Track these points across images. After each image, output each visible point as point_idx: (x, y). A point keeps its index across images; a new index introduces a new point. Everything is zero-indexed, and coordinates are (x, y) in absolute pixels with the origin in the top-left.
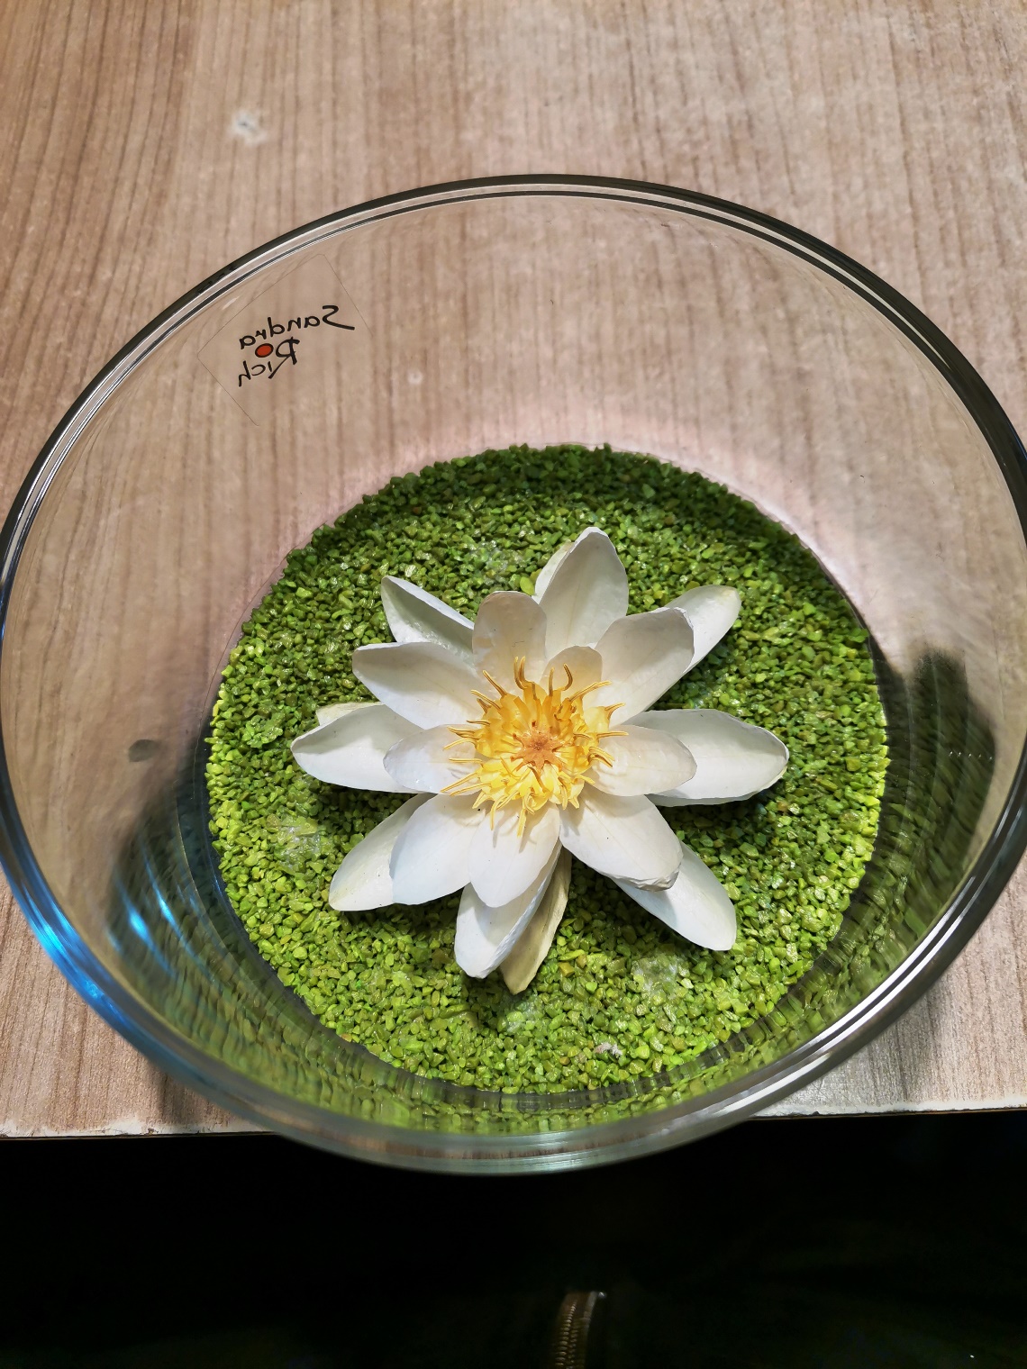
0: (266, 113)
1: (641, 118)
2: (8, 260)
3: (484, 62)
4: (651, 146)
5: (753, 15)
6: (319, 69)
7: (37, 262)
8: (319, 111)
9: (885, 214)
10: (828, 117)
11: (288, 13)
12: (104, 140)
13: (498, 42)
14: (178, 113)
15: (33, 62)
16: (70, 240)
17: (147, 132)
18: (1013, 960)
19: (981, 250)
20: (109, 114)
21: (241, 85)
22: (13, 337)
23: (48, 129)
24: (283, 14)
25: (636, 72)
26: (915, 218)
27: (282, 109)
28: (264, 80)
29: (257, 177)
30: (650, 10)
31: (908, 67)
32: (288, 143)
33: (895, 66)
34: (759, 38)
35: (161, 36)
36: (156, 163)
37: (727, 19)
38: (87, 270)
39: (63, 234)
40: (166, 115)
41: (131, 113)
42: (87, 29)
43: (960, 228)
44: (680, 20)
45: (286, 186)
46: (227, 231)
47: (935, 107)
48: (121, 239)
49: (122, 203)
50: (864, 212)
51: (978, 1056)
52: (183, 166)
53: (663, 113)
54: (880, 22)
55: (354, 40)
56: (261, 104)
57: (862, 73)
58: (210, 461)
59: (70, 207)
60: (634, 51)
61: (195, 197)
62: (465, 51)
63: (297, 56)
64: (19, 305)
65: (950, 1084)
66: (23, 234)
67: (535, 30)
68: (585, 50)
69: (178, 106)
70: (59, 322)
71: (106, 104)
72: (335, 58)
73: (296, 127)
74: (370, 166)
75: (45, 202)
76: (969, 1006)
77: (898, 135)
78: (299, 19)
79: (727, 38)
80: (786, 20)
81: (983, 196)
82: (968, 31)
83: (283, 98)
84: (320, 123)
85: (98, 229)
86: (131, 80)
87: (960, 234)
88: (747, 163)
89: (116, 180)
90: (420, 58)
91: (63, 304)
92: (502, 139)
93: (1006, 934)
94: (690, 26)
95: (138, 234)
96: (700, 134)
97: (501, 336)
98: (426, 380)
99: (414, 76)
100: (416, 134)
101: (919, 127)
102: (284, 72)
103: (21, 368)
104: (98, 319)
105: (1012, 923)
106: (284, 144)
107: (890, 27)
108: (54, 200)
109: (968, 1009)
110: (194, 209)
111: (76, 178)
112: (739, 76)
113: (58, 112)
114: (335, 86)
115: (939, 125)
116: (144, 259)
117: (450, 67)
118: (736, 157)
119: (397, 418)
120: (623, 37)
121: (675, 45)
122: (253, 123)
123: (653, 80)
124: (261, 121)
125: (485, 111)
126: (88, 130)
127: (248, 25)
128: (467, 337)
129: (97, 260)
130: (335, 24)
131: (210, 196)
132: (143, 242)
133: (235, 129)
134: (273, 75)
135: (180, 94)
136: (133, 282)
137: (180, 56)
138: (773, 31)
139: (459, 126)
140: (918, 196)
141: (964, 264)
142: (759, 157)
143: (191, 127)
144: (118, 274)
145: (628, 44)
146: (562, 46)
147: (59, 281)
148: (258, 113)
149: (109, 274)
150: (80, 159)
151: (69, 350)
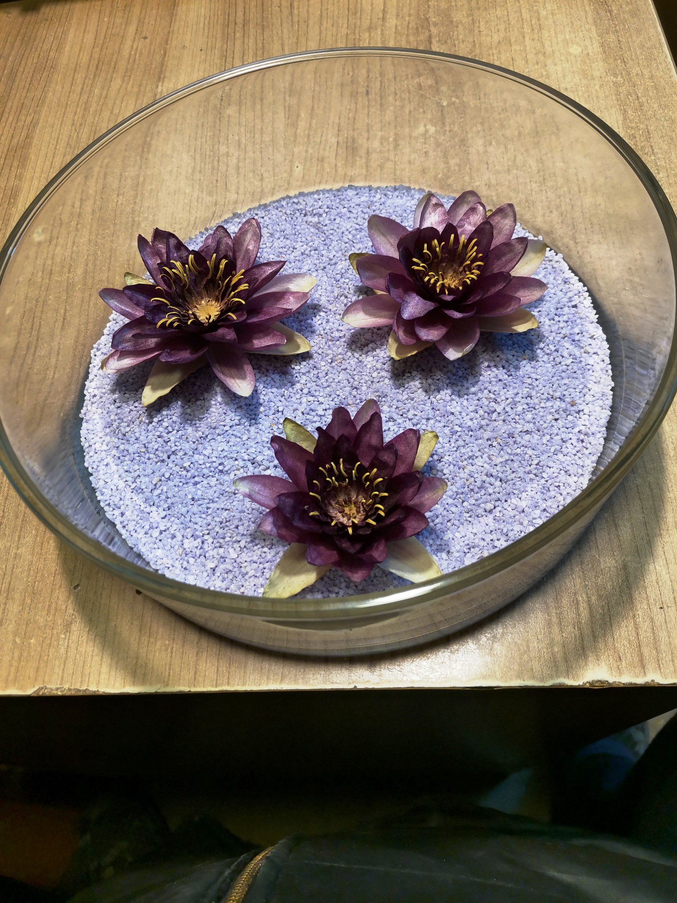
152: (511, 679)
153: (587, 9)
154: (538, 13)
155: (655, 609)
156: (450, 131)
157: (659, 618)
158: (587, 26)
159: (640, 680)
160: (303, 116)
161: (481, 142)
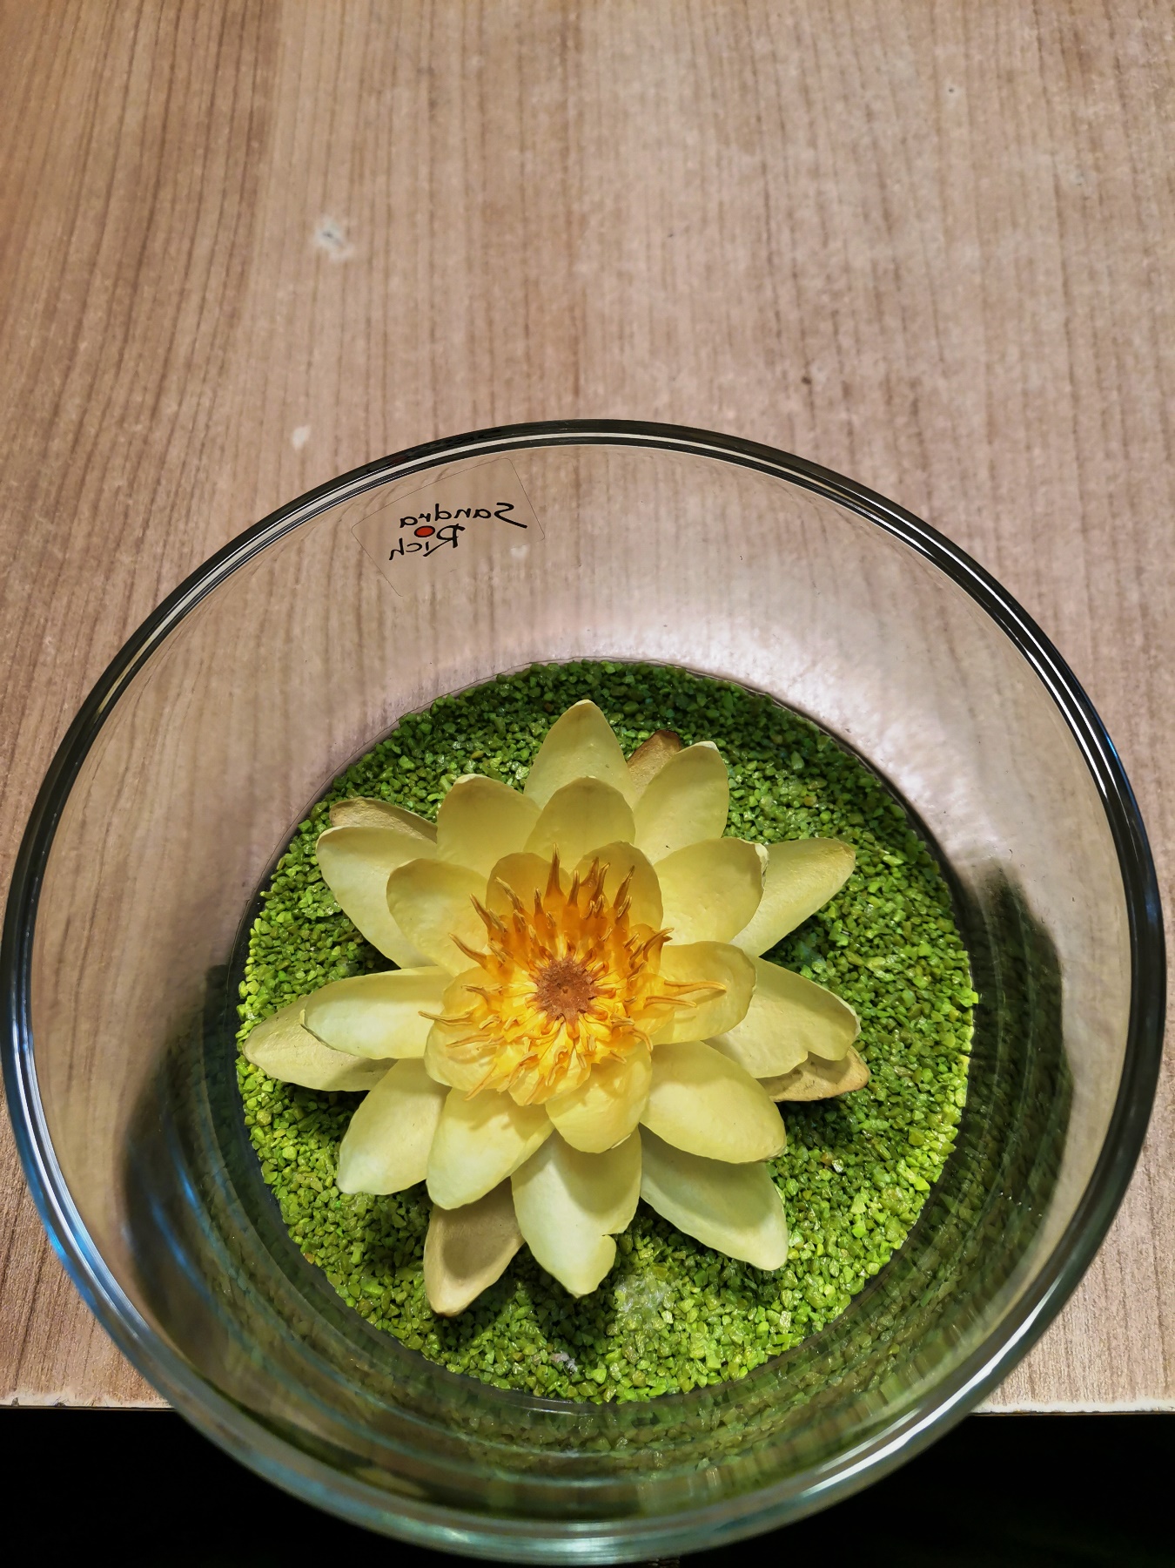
0: (354, 223)
1: (776, 260)
2: (58, 381)
3: (601, 179)
4: (786, 293)
5: (904, 141)
6: (414, 172)
7: (91, 386)
8: (414, 225)
9: (1041, 392)
10: (983, 271)
11: (378, 99)
12: (168, 241)
13: (617, 154)
14: (253, 215)
15: (85, 141)
16: (129, 364)
17: (217, 236)
18: (1151, 1250)
19: (1145, 440)
20: (173, 209)
21: (325, 185)
22: (65, 476)
23: (101, 223)
24: (373, 101)
25: (772, 203)
26: (1075, 398)
27: (372, 220)
28: (352, 181)
29: (344, 300)
30: (789, 127)
31: (1073, 216)
32: (379, 263)
33: (1060, 215)
34: (910, 169)
35: (232, 118)
36: (227, 274)
37: (875, 144)
38: (150, 400)
39: (121, 355)
40: (239, 216)
41: (198, 211)
42: (147, 103)
43: (1123, 412)
44: (821, 142)
45: (377, 314)
46: (310, 364)
47: (1101, 267)
48: (189, 366)
49: (188, 321)
50: (1019, 387)
51: (1110, 1354)
52: (259, 282)
53: (801, 255)
54: (1045, 160)
55: (454, 140)
56: (348, 212)
57: (1022, 221)
58: (289, 639)
59: (129, 322)
60: (770, 177)
61: (273, 321)
62: (581, 162)
63: (389, 153)
64: (70, 437)
65: (1080, 1383)
66: (73, 352)
67: (659, 143)
68: (715, 171)
69: (252, 205)
70: (118, 461)
71: (169, 197)
72: (433, 160)
73: (388, 243)
74: (471, 298)
75: (100, 314)
76: (1103, 1298)
77: (1059, 297)
78: (391, 110)
79: (874, 167)
80: (941, 151)
81: (1150, 377)
82: (1141, 177)
83: (373, 207)
84: (416, 241)
85: (161, 351)
86: (198, 171)
87: (1123, 421)
88: (892, 322)
89: (182, 293)
90: (529, 168)
91: (122, 440)
92: (620, 275)
93: (1145, 1221)
94: (833, 150)
95: (208, 361)
96: (840, 284)
97: (616, 507)
98: (530, 553)
99: (522, 189)
100: (524, 262)
101: (1082, 289)
102: (374, 173)
103: (75, 513)
104: (162, 461)
105: (1152, 1209)
106: (375, 262)
107: (1055, 166)
108: (109, 312)
109: (1102, 1303)
110: (271, 334)
111: (135, 287)
112: (887, 215)
113: (114, 203)
114: (432, 195)
115: (1105, 289)
116: (215, 393)
117: (563, 182)
118: (880, 314)
119: (497, 597)
120: (758, 158)
121: (815, 172)
122: (339, 234)
123: (790, 214)
124: (348, 232)
125: (601, 238)
126: (148, 228)
127: (333, 113)
128: (578, 506)
129: (160, 392)
130: (432, 118)
131: (290, 321)
132: (213, 371)
133: (319, 241)
134: (361, 176)
135: (255, 192)
136: (202, 419)
137: (255, 145)
138: (926, 162)
139: (572, 256)
140: (1079, 372)
141: (1127, 456)
142: (906, 315)
143: (267, 234)
144: (184, 407)
145: (764, 168)
146: (690, 165)
147: (117, 412)
148: (345, 222)
149: (174, 407)
150: (140, 263)
151: (130, 496)
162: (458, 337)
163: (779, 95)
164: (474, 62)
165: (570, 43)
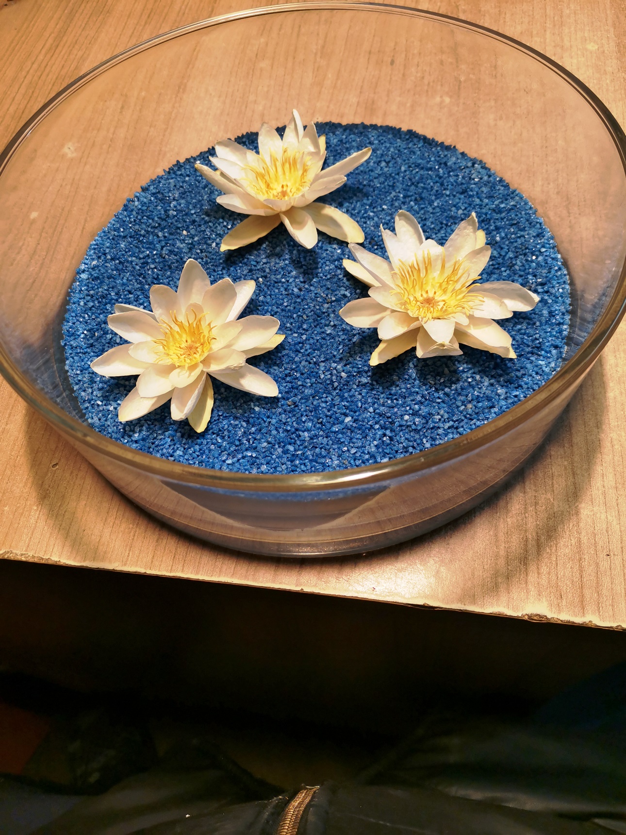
0: (80, 145)
3: (176, 140)
6: (108, 131)
8: (101, 148)
11: (104, 104)
13: (185, 132)
21: (73, 132)
27: (86, 145)
28: (84, 131)
29: (67, 171)
32: (84, 160)
45: (77, 177)
46: (46, 191)
52: (38, 161)
55: (126, 121)
56: (79, 141)
61: (38, 175)
62: (170, 134)
63: (101, 123)
72: (116, 127)
73: (89, 154)
74: (114, 176)
78: (107, 108)
83: (89, 140)
84: (100, 154)
90: (151, 133)
99: (146, 140)
102: (93, 130)
117: (162, 139)
122: (73, 148)
124: (76, 148)
130: (121, 112)
133: (66, 150)
134: (88, 130)
148: (76, 144)
152: (452, 602)
153: (608, 12)
154: (562, 12)
155: (602, 555)
156: (464, 103)
157: (604, 564)
158: (606, 28)
159: (578, 620)
160: (330, 76)
161: (492, 116)
162: (105, 189)
163: (252, 116)
164: (143, 94)
165: (181, 90)
